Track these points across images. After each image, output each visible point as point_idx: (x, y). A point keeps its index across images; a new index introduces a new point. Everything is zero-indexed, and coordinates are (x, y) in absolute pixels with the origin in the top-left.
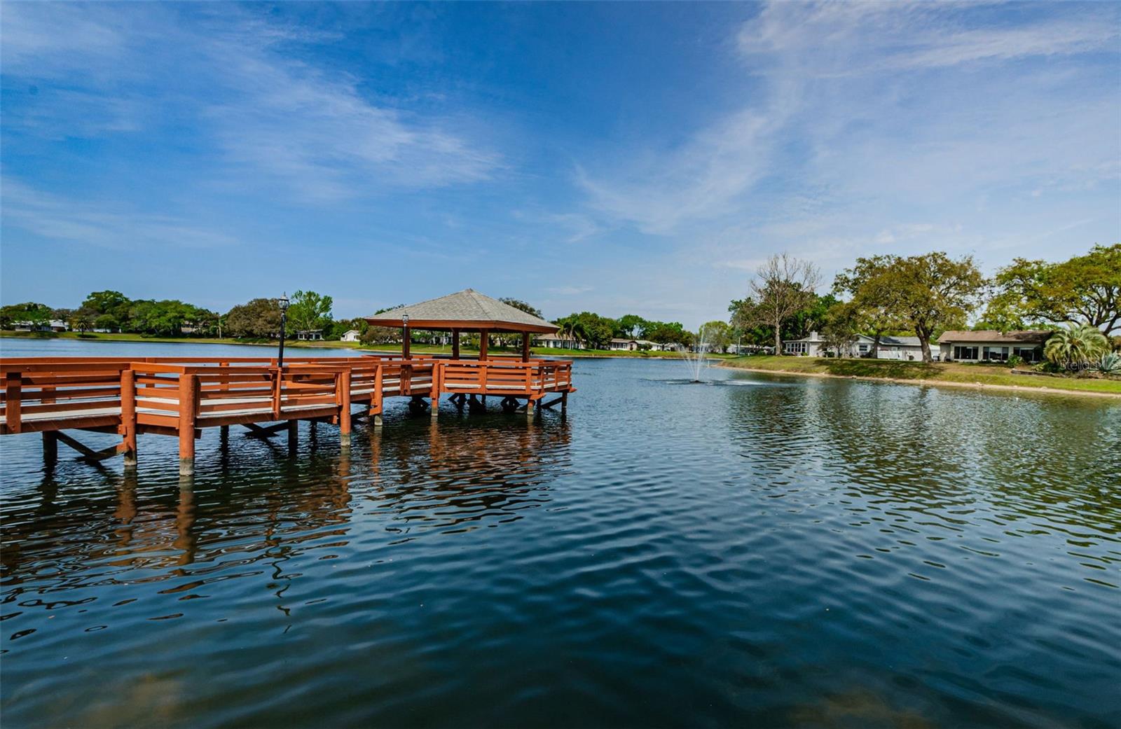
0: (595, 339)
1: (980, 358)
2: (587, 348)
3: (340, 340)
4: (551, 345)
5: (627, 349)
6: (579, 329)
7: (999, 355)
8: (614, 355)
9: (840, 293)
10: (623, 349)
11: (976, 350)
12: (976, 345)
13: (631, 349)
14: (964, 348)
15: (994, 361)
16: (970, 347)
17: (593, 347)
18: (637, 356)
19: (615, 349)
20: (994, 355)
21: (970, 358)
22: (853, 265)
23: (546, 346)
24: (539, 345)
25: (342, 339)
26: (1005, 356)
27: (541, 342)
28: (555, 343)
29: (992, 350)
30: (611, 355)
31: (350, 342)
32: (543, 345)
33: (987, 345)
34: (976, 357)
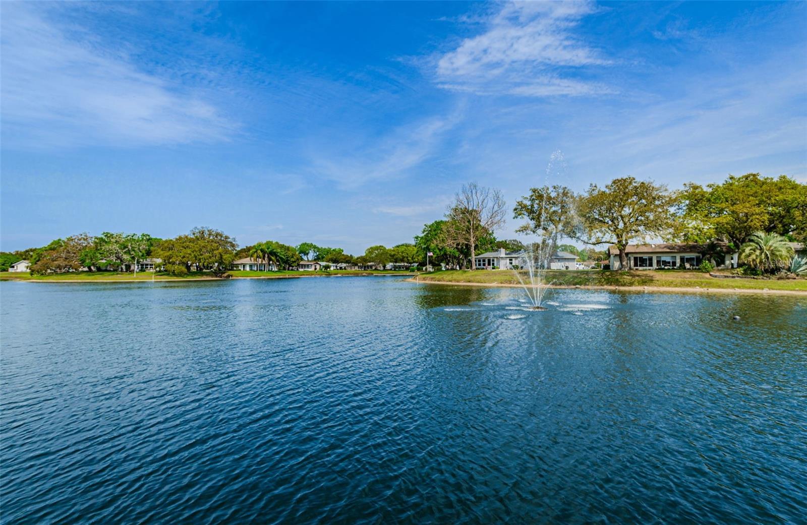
0: (286, 262)
1: (655, 266)
2: (279, 269)
3: (8, 271)
4: (248, 268)
5: (312, 269)
6: (272, 253)
7: (669, 263)
8: (304, 275)
9: (520, 216)
10: (309, 270)
11: (651, 259)
12: (650, 255)
13: (316, 269)
14: (641, 258)
15: (666, 268)
16: (645, 256)
17: (284, 269)
18: (322, 275)
19: (302, 270)
20: (665, 263)
21: (646, 266)
22: (529, 194)
23: (242, 269)
24: (235, 269)
25: (11, 270)
26: (674, 264)
27: (237, 266)
28: (251, 266)
29: (663, 258)
30: (301, 275)
31: (22, 273)
32: (240, 268)
33: (659, 255)
34: (651, 265)
